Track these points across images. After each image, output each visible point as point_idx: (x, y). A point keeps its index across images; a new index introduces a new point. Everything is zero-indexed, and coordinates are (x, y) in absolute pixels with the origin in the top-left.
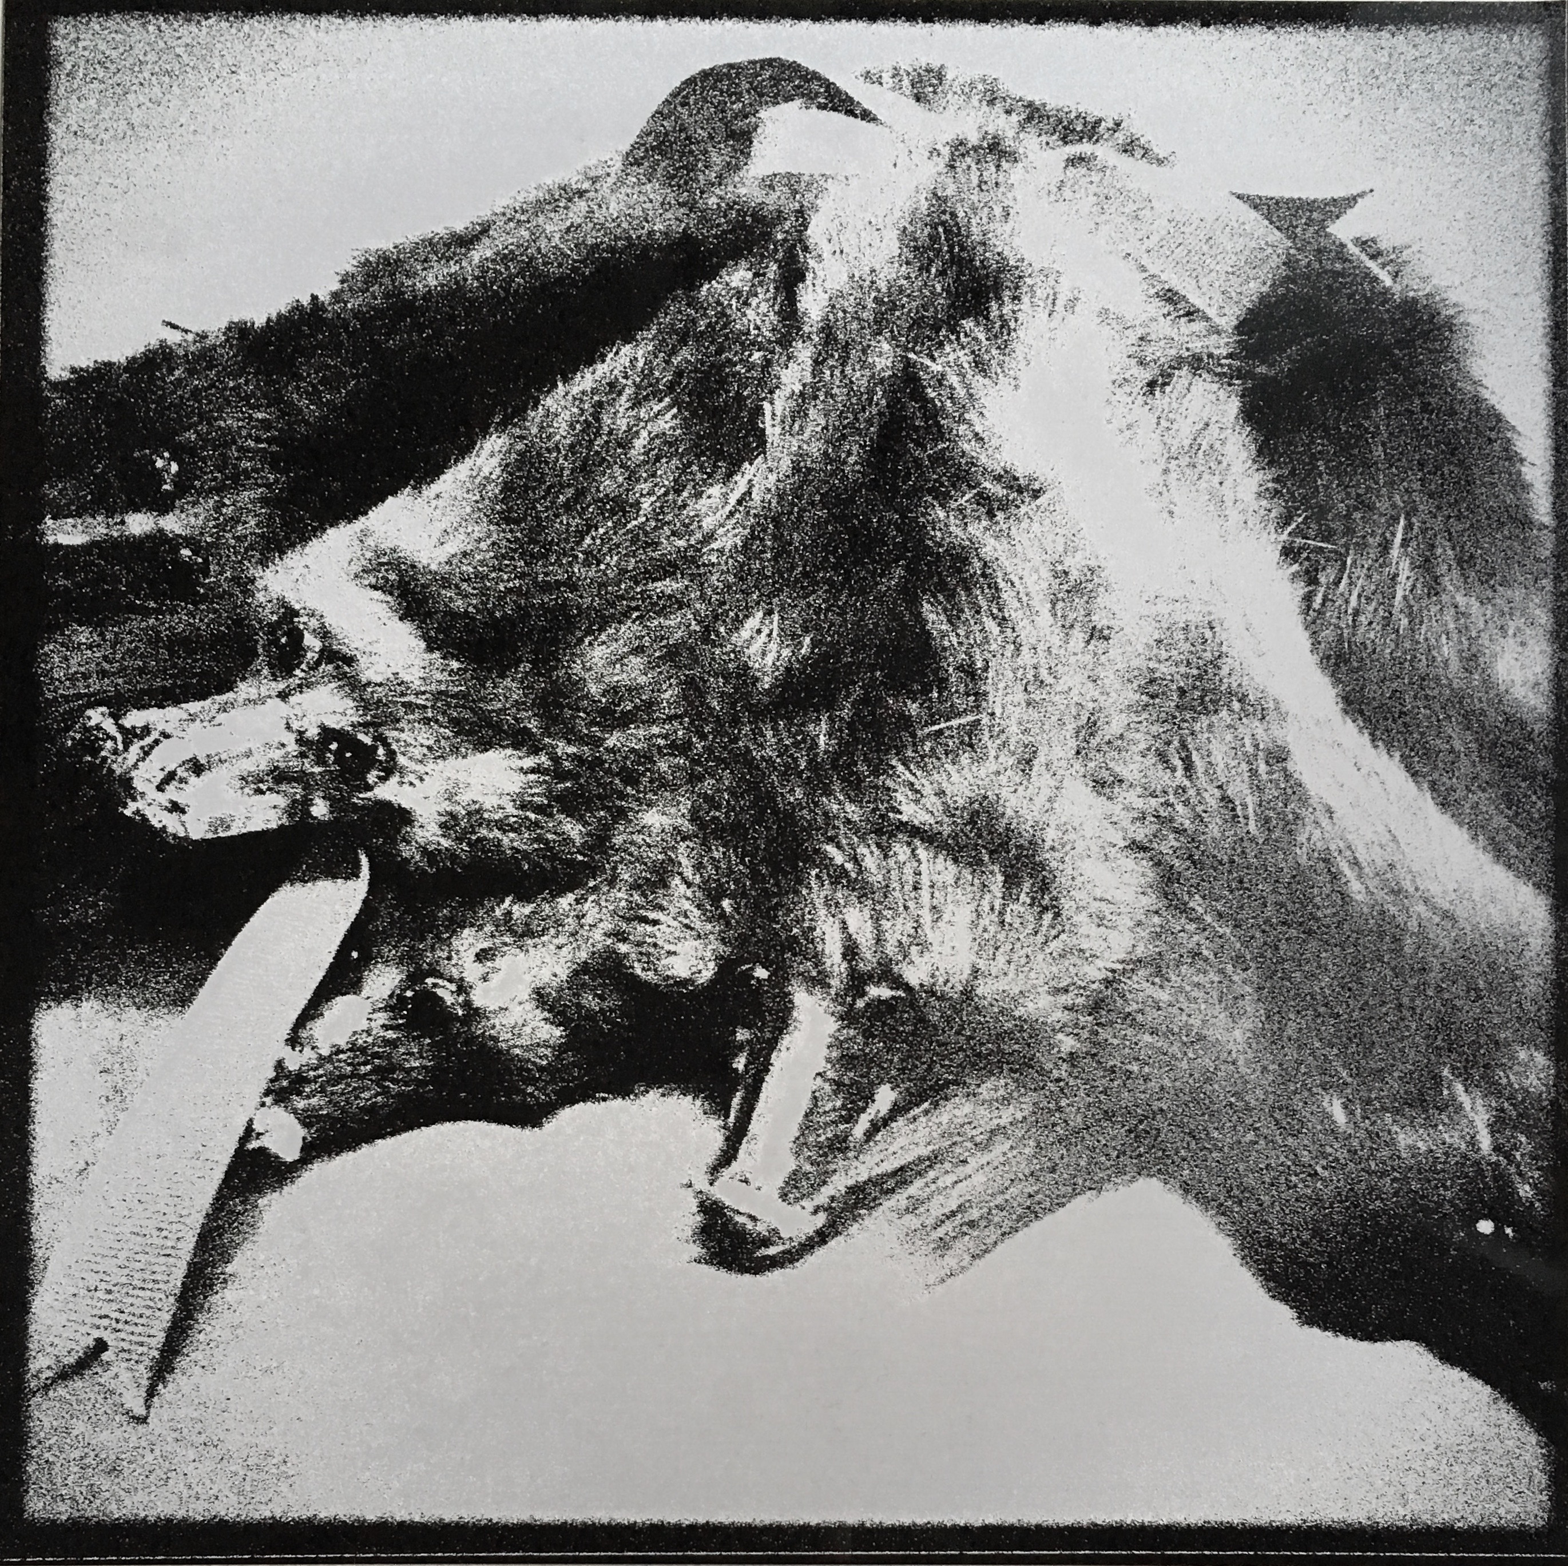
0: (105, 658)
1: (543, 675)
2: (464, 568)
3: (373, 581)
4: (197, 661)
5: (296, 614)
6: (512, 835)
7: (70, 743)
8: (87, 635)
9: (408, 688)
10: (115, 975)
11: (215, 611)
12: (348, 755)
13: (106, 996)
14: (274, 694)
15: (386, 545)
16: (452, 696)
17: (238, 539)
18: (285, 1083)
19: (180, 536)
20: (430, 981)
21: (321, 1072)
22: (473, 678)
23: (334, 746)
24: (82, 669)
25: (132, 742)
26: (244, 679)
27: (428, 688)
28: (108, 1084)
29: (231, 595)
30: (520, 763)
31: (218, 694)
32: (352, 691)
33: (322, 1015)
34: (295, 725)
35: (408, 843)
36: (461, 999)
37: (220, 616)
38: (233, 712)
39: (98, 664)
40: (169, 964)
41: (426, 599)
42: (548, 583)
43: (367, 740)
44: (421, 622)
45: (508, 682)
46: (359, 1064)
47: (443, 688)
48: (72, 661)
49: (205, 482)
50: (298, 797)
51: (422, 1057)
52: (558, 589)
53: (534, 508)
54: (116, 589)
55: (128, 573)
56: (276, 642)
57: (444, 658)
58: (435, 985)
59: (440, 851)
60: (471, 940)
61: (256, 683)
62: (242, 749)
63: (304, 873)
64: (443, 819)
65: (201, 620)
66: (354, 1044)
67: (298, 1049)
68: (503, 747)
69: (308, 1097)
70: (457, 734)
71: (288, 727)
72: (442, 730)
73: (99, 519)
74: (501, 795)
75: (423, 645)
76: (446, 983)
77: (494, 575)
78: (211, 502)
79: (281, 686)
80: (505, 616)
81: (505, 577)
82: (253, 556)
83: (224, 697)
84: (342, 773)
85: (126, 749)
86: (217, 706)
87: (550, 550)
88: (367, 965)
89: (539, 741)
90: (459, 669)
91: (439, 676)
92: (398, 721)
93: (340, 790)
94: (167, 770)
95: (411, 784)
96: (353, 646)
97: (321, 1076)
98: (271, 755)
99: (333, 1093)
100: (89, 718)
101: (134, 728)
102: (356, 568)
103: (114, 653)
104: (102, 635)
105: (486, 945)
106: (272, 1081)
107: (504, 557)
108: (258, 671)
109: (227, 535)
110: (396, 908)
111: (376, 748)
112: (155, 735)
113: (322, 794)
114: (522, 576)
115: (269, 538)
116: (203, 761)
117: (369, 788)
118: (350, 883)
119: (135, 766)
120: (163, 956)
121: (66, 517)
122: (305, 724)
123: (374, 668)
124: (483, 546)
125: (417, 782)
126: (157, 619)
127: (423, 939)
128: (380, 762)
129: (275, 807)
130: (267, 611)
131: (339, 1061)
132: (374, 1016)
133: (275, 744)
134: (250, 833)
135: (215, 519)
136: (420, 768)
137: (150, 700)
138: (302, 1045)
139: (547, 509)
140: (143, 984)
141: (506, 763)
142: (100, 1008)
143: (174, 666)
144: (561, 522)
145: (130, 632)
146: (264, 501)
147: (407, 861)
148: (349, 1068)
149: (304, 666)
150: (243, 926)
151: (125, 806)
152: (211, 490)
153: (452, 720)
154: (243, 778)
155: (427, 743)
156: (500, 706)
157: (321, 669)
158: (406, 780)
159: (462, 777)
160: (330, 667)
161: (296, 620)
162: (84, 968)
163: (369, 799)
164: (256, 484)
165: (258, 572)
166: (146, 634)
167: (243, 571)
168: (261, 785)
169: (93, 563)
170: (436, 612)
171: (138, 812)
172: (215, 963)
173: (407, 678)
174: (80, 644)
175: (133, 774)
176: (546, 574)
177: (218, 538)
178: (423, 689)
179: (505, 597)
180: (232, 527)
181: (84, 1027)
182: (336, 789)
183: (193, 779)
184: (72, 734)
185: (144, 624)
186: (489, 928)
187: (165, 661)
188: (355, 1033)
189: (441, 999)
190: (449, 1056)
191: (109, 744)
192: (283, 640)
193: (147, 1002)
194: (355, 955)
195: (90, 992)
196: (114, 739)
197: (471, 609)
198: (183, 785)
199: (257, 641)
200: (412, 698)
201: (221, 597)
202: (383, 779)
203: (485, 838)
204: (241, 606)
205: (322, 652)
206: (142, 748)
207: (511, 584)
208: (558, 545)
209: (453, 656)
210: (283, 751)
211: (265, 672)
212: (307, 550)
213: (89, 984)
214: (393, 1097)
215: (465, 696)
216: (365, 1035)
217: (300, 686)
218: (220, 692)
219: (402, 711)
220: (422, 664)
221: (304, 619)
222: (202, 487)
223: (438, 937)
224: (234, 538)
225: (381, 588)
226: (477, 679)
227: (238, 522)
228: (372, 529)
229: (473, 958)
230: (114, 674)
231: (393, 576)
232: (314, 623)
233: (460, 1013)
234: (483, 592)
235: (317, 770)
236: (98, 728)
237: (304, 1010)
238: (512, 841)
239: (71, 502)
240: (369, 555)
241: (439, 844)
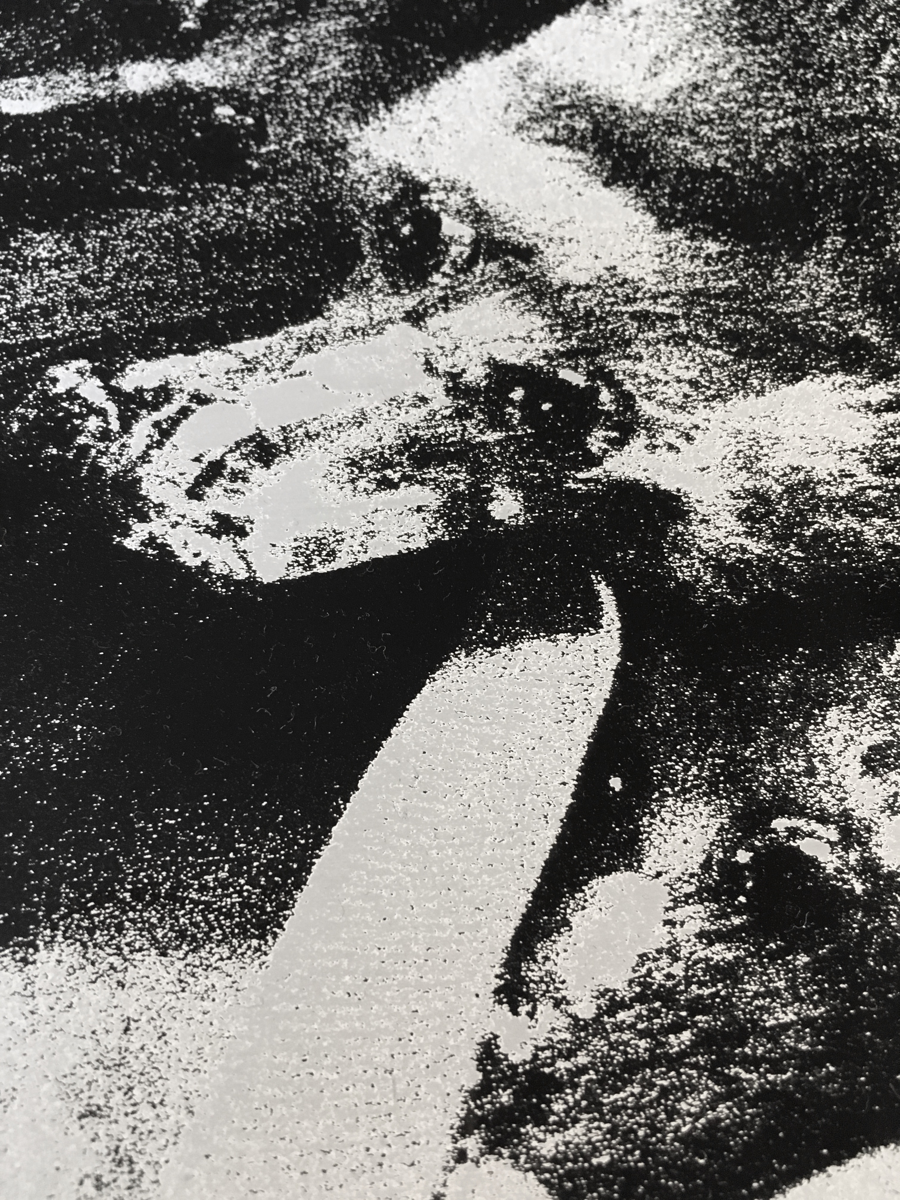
0: (83, 279)
1: (868, 253)
2: (699, 106)
3: (550, 132)
4: (254, 272)
5: (425, 188)
6: (879, 522)
7: (15, 426)
8: (51, 245)
9: (637, 290)
10: (109, 882)
11: (280, 193)
12: (546, 407)
13: (91, 932)
14: (398, 316)
15: (566, 81)
16: (717, 297)
17: (314, 87)
18: (505, 1097)
19: (214, 89)
20: (780, 824)
21: (582, 1059)
22: (747, 266)
23: (518, 394)
24: (42, 301)
25: (136, 416)
26: (340, 296)
27: (673, 287)
28: (100, 1146)
29: (307, 168)
30: (863, 396)
31: (294, 323)
32: (539, 301)
33: (566, 923)
34: (443, 365)
35: (685, 553)
36: (853, 857)
37: (290, 200)
38: (325, 349)
39: (70, 290)
40: (226, 846)
41: (643, 154)
42: (841, 120)
43: (578, 379)
44: (642, 187)
45: (810, 267)
46: (667, 1030)
47: (699, 284)
48: (22, 289)
49: (253, 13)
50: (462, 487)
51: (797, 998)
52: (860, 127)
53: (792, 21)
54: (102, 172)
55: (124, 149)
56: (393, 233)
57: (692, 237)
58: (793, 833)
59: (748, 562)
60: (845, 730)
61: (362, 300)
62: (348, 411)
63: (489, 628)
64: (743, 505)
65: (256, 209)
66: (646, 986)
67: (524, 1009)
68: (829, 372)
69: (562, 1125)
70: (739, 357)
71: (430, 368)
72: (710, 352)
73: (75, 74)
74: (841, 453)
75: (652, 221)
76: (814, 825)
77: (749, 113)
78: (264, 41)
79: (410, 302)
80: (780, 169)
81: (769, 114)
82: (340, 110)
83: (308, 328)
84: (539, 437)
85: (126, 428)
86: (294, 344)
87: (832, 74)
88: (644, 802)
89: (888, 356)
90: (721, 254)
91: (686, 266)
92: (628, 343)
93: (541, 469)
94: (206, 460)
95: (671, 447)
96: (529, 230)
97: (583, 1070)
98: (403, 418)
99: (616, 1110)
100: (54, 381)
101: (139, 391)
102: (517, 116)
103: (101, 270)
104: (79, 245)
105: (879, 737)
106: (475, 1094)
107: (760, 87)
108: (365, 282)
109: (294, 83)
110: (684, 678)
111: (597, 391)
112: (179, 401)
113: (505, 479)
114: (796, 112)
115: (364, 84)
116: (276, 440)
117: (595, 461)
118: (584, 639)
119: (145, 458)
120: (215, 827)
121: (18, 75)
122: (460, 360)
123: (573, 261)
124: (724, 74)
125: (681, 443)
126: (177, 212)
127: (748, 739)
128: (608, 415)
129: (419, 509)
130: (372, 187)
131: (619, 1028)
132: (679, 914)
133: (409, 399)
134: (376, 561)
135: (272, 62)
136: (683, 419)
137: (170, 343)
138: (532, 999)
139: (812, 22)
140: (171, 896)
141: (837, 398)
142: (76, 960)
143: (212, 283)
144: (839, 38)
145: (130, 236)
146: (353, 33)
147: (688, 587)
148: (643, 1044)
149: (446, 268)
150: (378, 746)
151: (126, 532)
152: (262, 23)
153: (724, 335)
154: (353, 463)
155: (687, 375)
156: (804, 305)
157: (477, 270)
158: (659, 442)
159: (762, 426)
160: (493, 266)
161: (424, 197)
162: (42, 871)
163: (597, 481)
164: (338, 12)
165: (352, 132)
166: (158, 238)
167: (325, 132)
168: (389, 472)
169: (62, 137)
170: (664, 171)
171: (151, 541)
172: (327, 833)
173: (632, 274)
174: (36, 261)
175: (140, 472)
176: (835, 108)
177: (279, 87)
178: (663, 289)
179: (774, 143)
180: (301, 71)
181: (43, 1009)
182: (532, 468)
183: (258, 473)
184: (20, 410)
185: (153, 223)
186: (875, 704)
187: (195, 276)
188: (643, 957)
189: (813, 861)
190: (856, 987)
191: (93, 423)
192: (406, 230)
193: (182, 934)
194: (616, 783)
195: (54, 927)
196: (102, 413)
197: (721, 163)
198: (238, 485)
199: (359, 235)
200: (646, 305)
201: (290, 172)
202: (619, 443)
203: (829, 532)
204: (327, 183)
205: (476, 243)
206: (157, 425)
207: (780, 124)
208: (841, 67)
209: (707, 235)
210: (424, 411)
211: (379, 281)
212: (432, 94)
213: (52, 908)
214: (753, 1102)
215: (742, 293)
216: (665, 960)
217: (444, 299)
218: (296, 320)
219: (632, 328)
220: (655, 250)
221: (441, 195)
222: (247, 20)
223: (778, 731)
224: (306, 85)
225: (565, 142)
226: (757, 266)
227: (311, 64)
228: (537, 60)
229: (857, 767)
230: (100, 304)
231: (582, 124)
232: (456, 200)
233: (859, 888)
234: (737, 137)
235: (491, 437)
236: (71, 395)
237: (525, 918)
238: (881, 532)
239: (28, 55)
240: (536, 96)
241: (744, 551)
